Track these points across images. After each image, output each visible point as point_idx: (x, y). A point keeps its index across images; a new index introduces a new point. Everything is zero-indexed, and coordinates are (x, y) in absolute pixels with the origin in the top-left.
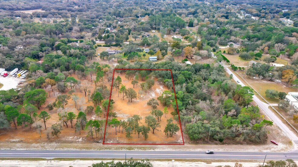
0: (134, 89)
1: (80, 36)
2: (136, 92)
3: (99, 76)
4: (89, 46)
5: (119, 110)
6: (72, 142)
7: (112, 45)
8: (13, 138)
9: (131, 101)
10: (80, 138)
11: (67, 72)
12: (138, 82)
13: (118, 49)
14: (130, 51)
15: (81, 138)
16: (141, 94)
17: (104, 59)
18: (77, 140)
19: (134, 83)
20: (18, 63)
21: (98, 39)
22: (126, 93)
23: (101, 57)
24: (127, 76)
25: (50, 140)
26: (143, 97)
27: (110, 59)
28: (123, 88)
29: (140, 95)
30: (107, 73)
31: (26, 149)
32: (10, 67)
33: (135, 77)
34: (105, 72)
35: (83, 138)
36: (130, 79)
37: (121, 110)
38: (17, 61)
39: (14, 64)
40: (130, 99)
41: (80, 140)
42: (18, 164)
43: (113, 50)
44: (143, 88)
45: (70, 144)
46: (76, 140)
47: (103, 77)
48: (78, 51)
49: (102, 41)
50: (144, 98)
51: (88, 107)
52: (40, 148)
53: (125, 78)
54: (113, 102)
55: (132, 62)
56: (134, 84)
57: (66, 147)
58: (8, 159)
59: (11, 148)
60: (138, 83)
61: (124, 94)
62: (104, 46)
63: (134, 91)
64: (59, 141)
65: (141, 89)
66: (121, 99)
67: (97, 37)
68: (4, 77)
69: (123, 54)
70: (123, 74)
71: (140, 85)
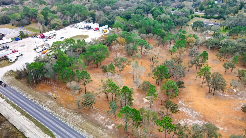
0: (224, 76)
1: (180, 5)
2: (227, 80)
3: (178, 46)
4: (184, 14)
5: (188, 102)
6: (99, 125)
7: (213, 18)
8: (52, 91)
9: (213, 92)
10: (112, 123)
11: (146, 35)
12: (236, 66)
13: (219, 22)
14: (235, 25)
15: (113, 125)
16: (236, 87)
17: (196, 30)
18: (106, 126)
19: (227, 66)
20: (110, 21)
21: (198, 10)
22: (208, 78)
23: (193, 27)
24: (220, 54)
25: (79, 110)
26: (238, 92)
27: (203, 31)
28: (206, 70)
29: (232, 88)
30: (190, 44)
31: (50, 111)
32: (103, 23)
33: (232, 58)
34: (189, 43)
35: (116, 125)
36: (223, 59)
37: (192, 101)
38: (110, 19)
39: (107, 21)
40: (213, 89)
41: (110, 127)
42: (29, 127)
43: (211, 22)
44: (242, 78)
45: (94, 128)
46: (106, 124)
47: (183, 48)
48: (168, 16)
49: (203, 12)
50: (239, 94)
51: (145, 82)
52: (61, 117)
53: (217, 57)
54: (182, 85)
55: (234, 38)
56: (227, 68)
57: (87, 130)
58: (27, 116)
59: (41, 102)
60: (235, 68)
61: (205, 80)
62: (202, 17)
63: (223, 79)
64: (86, 117)
65: (238, 78)
66: (198, 85)
67: (198, 8)
68: (94, 30)
69: (224, 28)
70: (215, 51)
71: (237, 72)
